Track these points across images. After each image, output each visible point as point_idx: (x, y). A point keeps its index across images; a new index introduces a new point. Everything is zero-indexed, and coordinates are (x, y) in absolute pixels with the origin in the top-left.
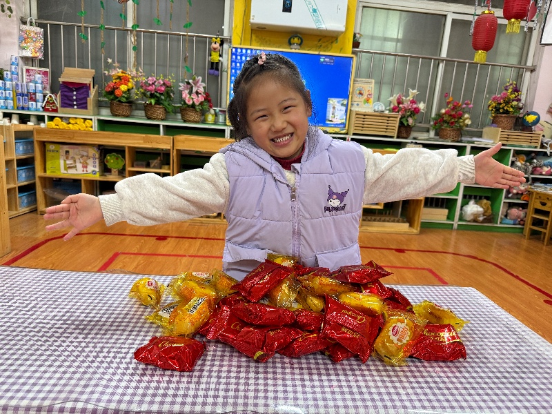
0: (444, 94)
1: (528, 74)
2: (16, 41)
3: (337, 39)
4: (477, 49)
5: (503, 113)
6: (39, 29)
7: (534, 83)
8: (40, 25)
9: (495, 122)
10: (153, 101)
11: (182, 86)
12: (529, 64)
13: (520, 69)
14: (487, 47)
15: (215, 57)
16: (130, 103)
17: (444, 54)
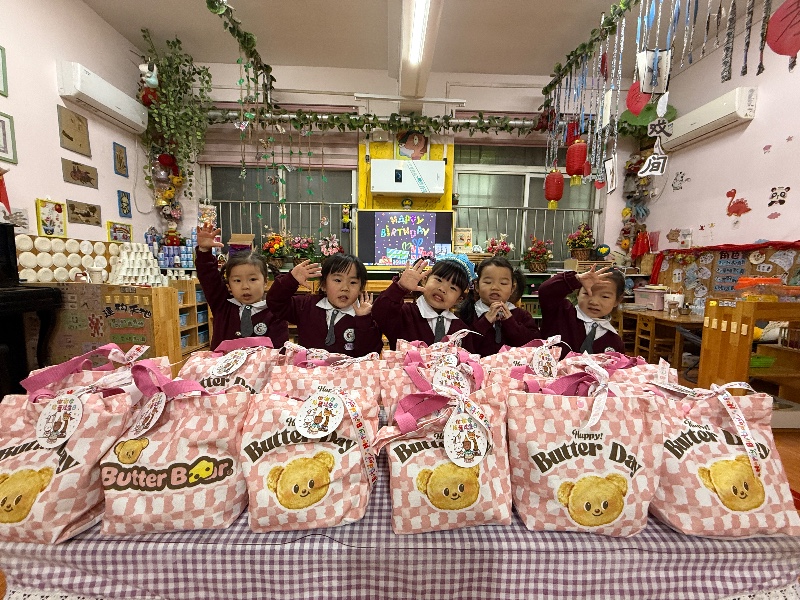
0: (529, 237)
1: (597, 215)
2: (196, 217)
3: (439, 200)
4: (550, 199)
5: (579, 247)
6: (213, 207)
7: (601, 222)
8: (214, 204)
9: (573, 255)
10: (299, 255)
11: (321, 242)
12: (597, 207)
13: (591, 212)
14: (557, 199)
15: (346, 219)
16: (283, 258)
17: (526, 205)
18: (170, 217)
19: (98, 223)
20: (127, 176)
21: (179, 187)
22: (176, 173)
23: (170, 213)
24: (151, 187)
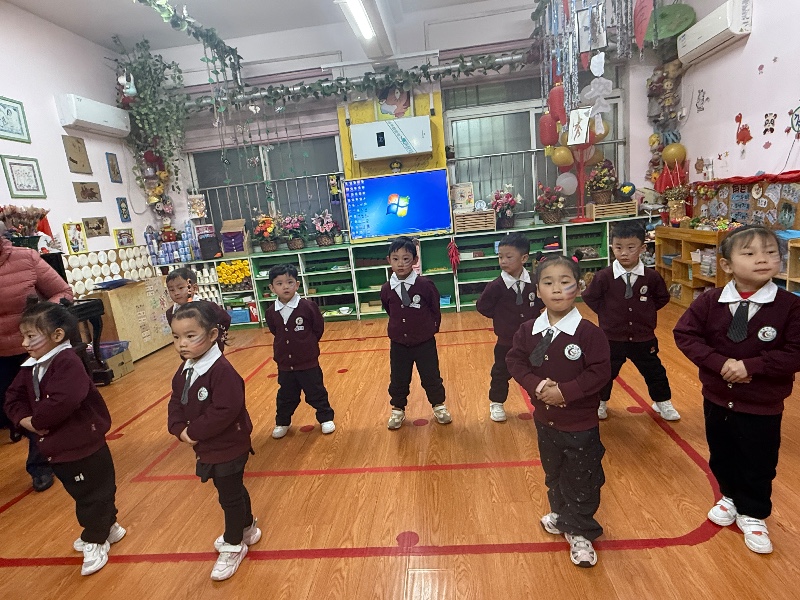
1: (622, 146)
2: (186, 209)
3: (431, 156)
4: (545, 144)
5: (597, 189)
6: (201, 196)
7: (626, 155)
8: (201, 193)
10: (291, 236)
11: (314, 221)
12: (621, 137)
13: (615, 144)
14: (552, 144)
15: (335, 191)
16: (276, 240)
17: (534, 147)
18: (163, 213)
19: (107, 233)
20: (121, 182)
21: (166, 182)
22: (162, 169)
23: (162, 209)
24: (142, 186)
